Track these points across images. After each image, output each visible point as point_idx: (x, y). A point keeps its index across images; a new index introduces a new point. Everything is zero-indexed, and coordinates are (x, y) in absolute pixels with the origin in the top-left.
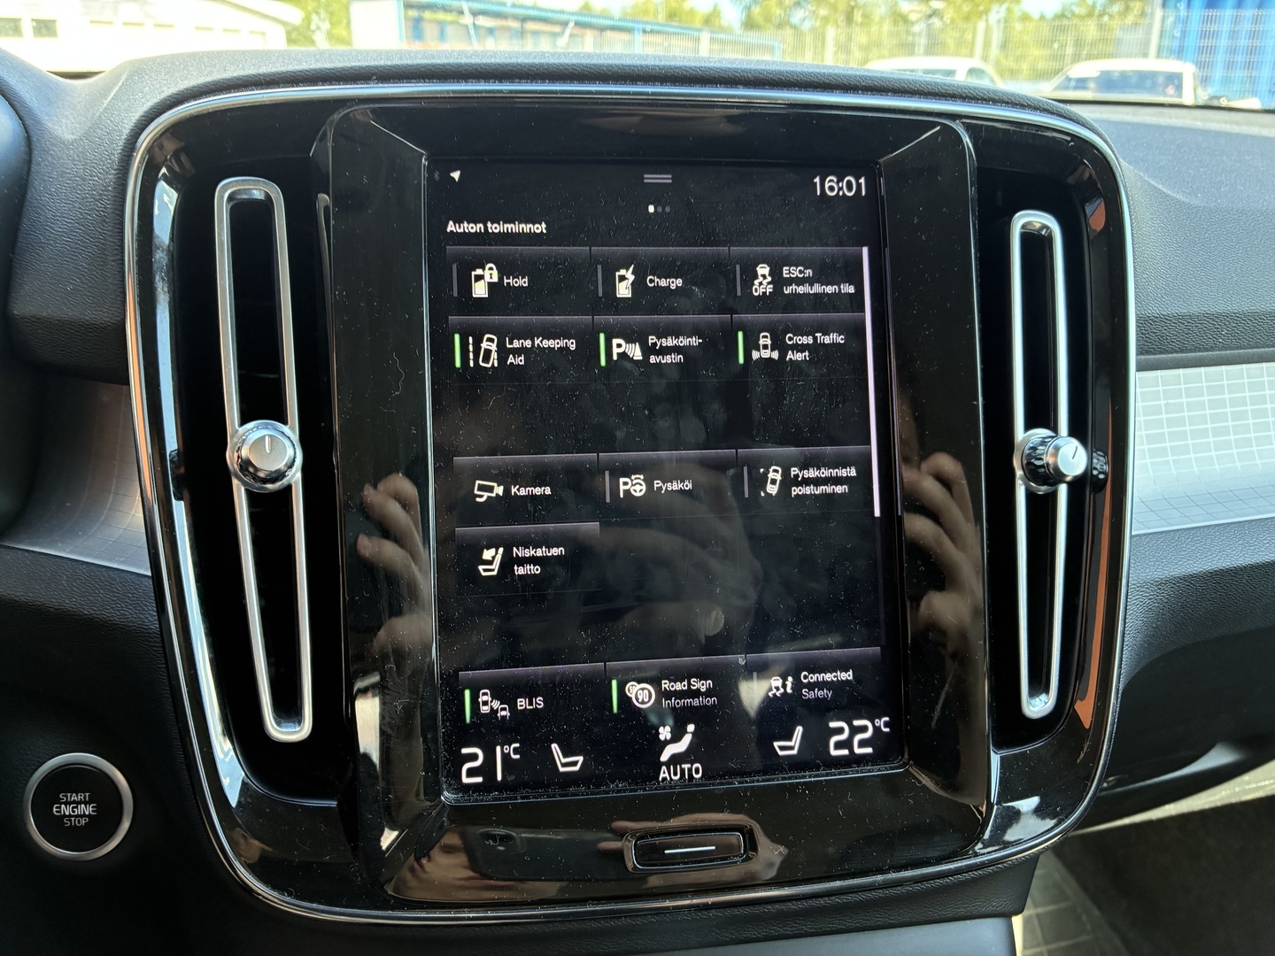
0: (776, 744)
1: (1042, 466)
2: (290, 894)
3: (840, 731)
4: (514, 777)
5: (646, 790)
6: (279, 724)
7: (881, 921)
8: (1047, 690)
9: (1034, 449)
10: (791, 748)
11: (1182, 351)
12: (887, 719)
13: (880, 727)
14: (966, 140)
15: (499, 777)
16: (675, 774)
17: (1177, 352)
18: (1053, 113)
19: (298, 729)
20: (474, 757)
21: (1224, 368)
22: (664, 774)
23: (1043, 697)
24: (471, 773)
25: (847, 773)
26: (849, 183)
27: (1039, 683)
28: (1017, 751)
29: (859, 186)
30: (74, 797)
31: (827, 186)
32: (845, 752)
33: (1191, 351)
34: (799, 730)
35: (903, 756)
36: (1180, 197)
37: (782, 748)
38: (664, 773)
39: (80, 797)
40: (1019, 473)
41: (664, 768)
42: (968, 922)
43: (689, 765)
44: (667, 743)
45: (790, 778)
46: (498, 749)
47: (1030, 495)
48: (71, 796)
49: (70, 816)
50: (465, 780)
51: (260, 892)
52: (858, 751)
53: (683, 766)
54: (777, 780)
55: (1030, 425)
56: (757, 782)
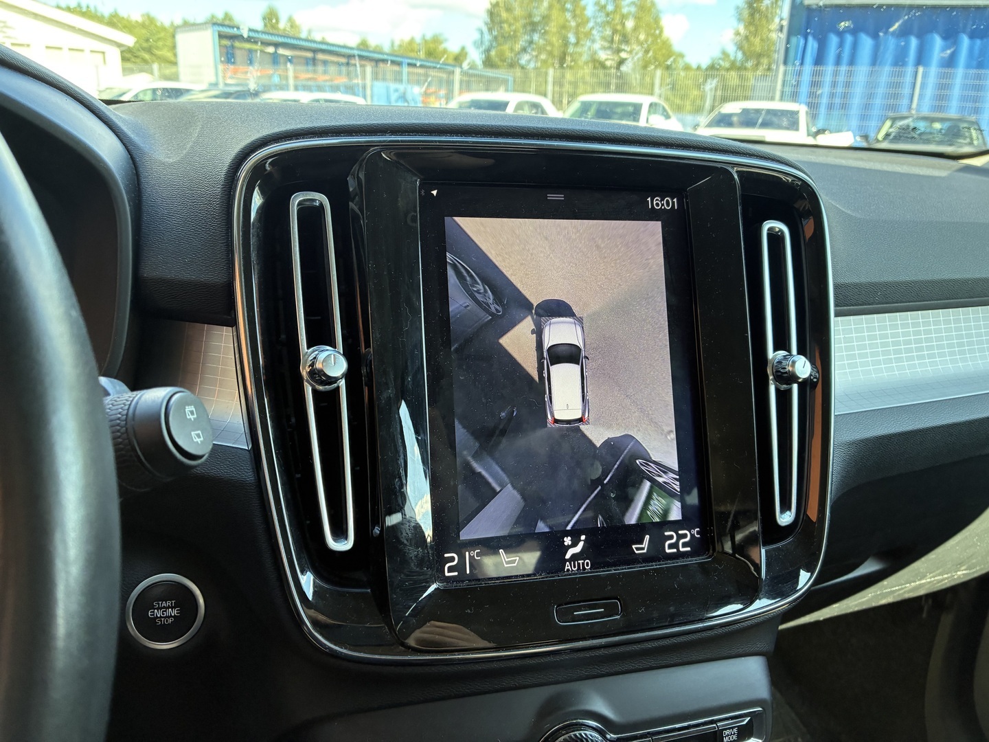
0: (634, 547)
1: (786, 373)
3: (671, 537)
4: (477, 571)
8: (789, 509)
9: (780, 362)
10: (643, 549)
11: (856, 305)
12: (698, 529)
13: (694, 535)
14: (736, 177)
15: (468, 572)
16: (575, 567)
17: (853, 305)
18: (783, 163)
19: (346, 543)
20: (452, 559)
21: (875, 316)
22: (568, 566)
23: (788, 513)
24: (451, 569)
25: (677, 563)
26: (668, 201)
27: (786, 506)
28: (774, 546)
29: (673, 203)
30: (164, 604)
31: (655, 203)
32: (675, 550)
33: (861, 305)
34: (647, 537)
35: (709, 551)
36: (849, 212)
37: (637, 549)
39: (169, 603)
40: (771, 377)
41: (568, 563)
43: (582, 561)
44: (569, 547)
45: (644, 567)
46: (467, 553)
47: (778, 391)
48: (162, 604)
49: (161, 617)
50: (447, 574)
52: (682, 549)
53: (579, 561)
54: (637, 568)
55: (776, 349)
56: (625, 570)
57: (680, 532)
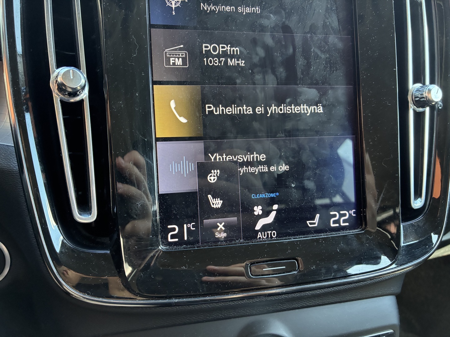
0: (308, 222)
1: (424, 98)
2: (88, 294)
3: (335, 216)
4: (192, 238)
5: (253, 243)
6: (80, 214)
7: (348, 298)
8: (420, 196)
9: (418, 91)
10: (314, 224)
12: (355, 210)
13: (351, 214)
15: (186, 238)
16: (265, 236)
19: (90, 216)
20: (174, 229)
23: (419, 199)
25: (339, 234)
27: (418, 194)
28: (409, 223)
32: (337, 225)
34: (318, 216)
35: (362, 225)
37: (310, 224)
38: (260, 235)
40: (411, 103)
41: (260, 233)
42: (381, 297)
43: (271, 232)
45: (315, 236)
46: (185, 225)
47: (415, 112)
50: (170, 240)
51: (73, 294)
52: (342, 224)
53: (268, 232)
54: (310, 237)
55: (415, 82)
56: (302, 238)
57: (341, 212)
